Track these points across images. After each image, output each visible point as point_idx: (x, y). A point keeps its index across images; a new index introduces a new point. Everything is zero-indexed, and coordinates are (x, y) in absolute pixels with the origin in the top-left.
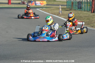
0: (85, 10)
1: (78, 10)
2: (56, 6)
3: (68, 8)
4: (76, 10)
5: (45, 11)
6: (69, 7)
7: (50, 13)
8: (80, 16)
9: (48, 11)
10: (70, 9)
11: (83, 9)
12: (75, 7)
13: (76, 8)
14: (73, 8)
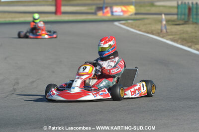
2: (155, 16)
3: (180, 20)
4: (198, 24)
6: (183, 17)
10: (186, 22)
12: (195, 17)
14: (191, 20)
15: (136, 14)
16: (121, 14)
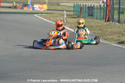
0: (97, 17)
1: (88, 17)
2: (60, 12)
3: (75, 15)
4: (86, 18)
5: (45, 17)
6: (77, 13)
7: (52, 20)
8: (91, 25)
9: (49, 18)
10: (79, 16)
11: (95, 17)
12: (84, 13)
13: (85, 15)
14: (82, 15)
15: (48, 10)
16: (39, 9)
